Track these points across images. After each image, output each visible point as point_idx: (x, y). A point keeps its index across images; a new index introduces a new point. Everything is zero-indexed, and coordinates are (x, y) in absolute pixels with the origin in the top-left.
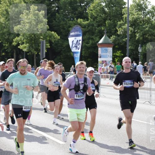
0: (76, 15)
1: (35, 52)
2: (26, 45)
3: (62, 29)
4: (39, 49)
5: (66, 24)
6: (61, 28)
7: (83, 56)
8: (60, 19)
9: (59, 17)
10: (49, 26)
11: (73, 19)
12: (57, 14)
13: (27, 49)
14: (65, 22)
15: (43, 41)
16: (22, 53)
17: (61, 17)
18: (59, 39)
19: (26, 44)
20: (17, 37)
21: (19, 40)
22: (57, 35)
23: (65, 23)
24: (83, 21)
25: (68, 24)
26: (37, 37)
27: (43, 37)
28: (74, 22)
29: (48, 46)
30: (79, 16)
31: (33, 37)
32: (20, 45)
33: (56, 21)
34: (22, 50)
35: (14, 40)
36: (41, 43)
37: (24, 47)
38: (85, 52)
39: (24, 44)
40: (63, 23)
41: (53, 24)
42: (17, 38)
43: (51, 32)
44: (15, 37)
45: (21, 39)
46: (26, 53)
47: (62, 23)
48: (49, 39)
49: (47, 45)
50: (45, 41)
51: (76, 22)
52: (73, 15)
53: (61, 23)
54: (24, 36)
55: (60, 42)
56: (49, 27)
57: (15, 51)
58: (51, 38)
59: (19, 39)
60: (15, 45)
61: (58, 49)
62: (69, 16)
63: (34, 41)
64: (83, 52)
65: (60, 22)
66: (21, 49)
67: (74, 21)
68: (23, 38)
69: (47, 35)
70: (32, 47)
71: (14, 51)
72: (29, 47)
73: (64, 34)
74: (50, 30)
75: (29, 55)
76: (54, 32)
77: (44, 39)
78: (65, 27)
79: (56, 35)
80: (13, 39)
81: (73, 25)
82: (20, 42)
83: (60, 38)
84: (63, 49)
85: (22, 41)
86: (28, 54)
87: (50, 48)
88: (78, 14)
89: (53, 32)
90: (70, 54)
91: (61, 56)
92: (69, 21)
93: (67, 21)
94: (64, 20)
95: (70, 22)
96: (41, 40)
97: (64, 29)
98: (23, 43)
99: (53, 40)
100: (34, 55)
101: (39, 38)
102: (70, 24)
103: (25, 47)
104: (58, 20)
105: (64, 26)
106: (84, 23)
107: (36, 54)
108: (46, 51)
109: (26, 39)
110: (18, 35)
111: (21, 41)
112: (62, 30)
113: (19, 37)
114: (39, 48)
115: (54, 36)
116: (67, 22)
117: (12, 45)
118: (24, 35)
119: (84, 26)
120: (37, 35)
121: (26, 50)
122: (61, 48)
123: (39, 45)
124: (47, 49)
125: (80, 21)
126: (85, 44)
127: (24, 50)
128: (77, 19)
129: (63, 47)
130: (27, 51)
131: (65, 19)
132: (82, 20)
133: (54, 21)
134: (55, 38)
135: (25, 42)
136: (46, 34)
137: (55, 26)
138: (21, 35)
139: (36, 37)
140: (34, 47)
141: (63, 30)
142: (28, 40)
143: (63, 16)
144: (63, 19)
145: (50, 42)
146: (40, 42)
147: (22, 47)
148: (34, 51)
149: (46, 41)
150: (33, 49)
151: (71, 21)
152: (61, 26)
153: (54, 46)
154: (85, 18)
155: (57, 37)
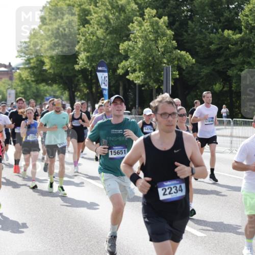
0: (221, 24)
1: (155, 84)
2: (139, 74)
3: (199, 46)
4: (160, 80)
5: (205, 39)
6: (196, 45)
7: (235, 91)
8: (195, 30)
9: (193, 27)
10: (176, 42)
11: (217, 30)
12: (190, 22)
13: (141, 80)
14: (204, 36)
15: (167, 68)
16: (133, 87)
17: (197, 27)
18: (194, 64)
19: (140, 72)
20: (124, 61)
21: (128, 65)
22: (190, 57)
23: (203, 38)
24: (233, 34)
25: (209, 40)
26: (157, 61)
27: (167, 60)
28: (218, 35)
29: (176, 74)
30: (226, 25)
31: (150, 60)
32: (130, 74)
33: (189, 34)
34: (133, 81)
35: (119, 65)
36: (165, 71)
37: (136, 78)
38: (237, 84)
39: (136, 73)
40: (200, 38)
41: (183, 38)
42: (124, 63)
43: (181, 51)
44: (122, 62)
45: (131, 63)
46: (140, 86)
47: (199, 36)
48: (178, 64)
49: (174, 73)
50: (170, 66)
51: (222, 35)
52: (216, 23)
53: (197, 37)
54: (136, 59)
55: (196, 69)
56: (176, 44)
57: (121, 84)
58: (180, 61)
59: (128, 63)
60: (121, 74)
61: (193, 80)
62: (210, 26)
63: (153, 67)
64: (234, 84)
65: (195, 35)
66: (131, 80)
67: (219, 33)
68: (134, 62)
69: (174, 57)
70: (150, 77)
71: (119, 84)
72: (145, 77)
73: (201, 54)
74: (179, 49)
75: (144, 90)
76: (185, 52)
77: (169, 64)
78: (204, 44)
79: (188, 57)
80: (118, 63)
81: (216, 40)
82: (129, 69)
83: (196, 61)
84: (200, 80)
85: (133, 67)
86: (143, 88)
87: (179, 77)
88: (224, 22)
89: (183, 53)
90: (212, 88)
91: (198, 91)
92: (210, 33)
93: (207, 33)
94: (201, 32)
95: (211, 35)
96: (164, 65)
97: (202, 47)
98: (134, 71)
99: (183, 64)
100: (152, 90)
101: (162, 63)
102: (211, 39)
103: (139, 77)
104: (191, 32)
105: (202, 42)
106: (234, 37)
107: (156, 87)
108: (173, 84)
109: (139, 64)
110: (126, 58)
111: (130, 66)
112: (198, 49)
113: (128, 61)
114: (161, 78)
115: (185, 59)
116: (206, 35)
117: (116, 74)
118: (136, 57)
119: (234, 42)
120: (157, 57)
121: (139, 82)
122: (196, 78)
123: (161, 74)
124: (175, 80)
125: (228, 34)
126: (237, 71)
127: (136, 82)
128: (223, 31)
129: (200, 78)
130: (141, 84)
131: (202, 30)
132: (230, 32)
133: (185, 33)
134: (187, 63)
135: (138, 69)
136: (172, 55)
137: (187, 42)
138: (131, 57)
139: (155, 61)
140: (153, 77)
141: (200, 48)
142: (143, 66)
143: (200, 26)
144: (200, 30)
145: (179, 69)
146: (163, 69)
147: (132, 76)
148: (153, 84)
149: (172, 67)
150: (152, 81)
151: (212, 33)
152: (196, 43)
153: (186, 75)
154: (237, 28)
155: (190, 60)
